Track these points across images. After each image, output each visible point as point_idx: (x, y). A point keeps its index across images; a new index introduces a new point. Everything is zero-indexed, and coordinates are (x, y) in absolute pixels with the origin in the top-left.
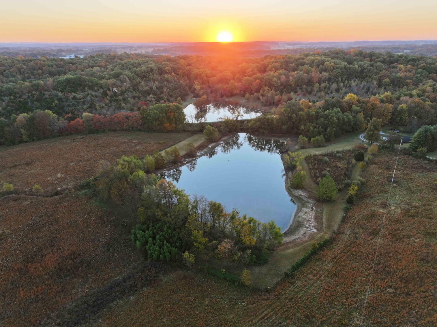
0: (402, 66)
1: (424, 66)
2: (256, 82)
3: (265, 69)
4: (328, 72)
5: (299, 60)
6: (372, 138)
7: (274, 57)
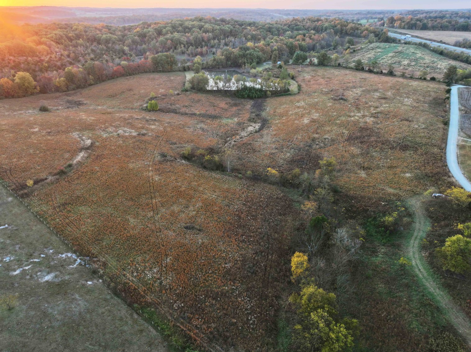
0: (249, 27)
1: (261, 27)
2: (169, 42)
3: (159, 33)
4: (211, 33)
5: (181, 25)
6: (275, 62)
7: (158, 23)
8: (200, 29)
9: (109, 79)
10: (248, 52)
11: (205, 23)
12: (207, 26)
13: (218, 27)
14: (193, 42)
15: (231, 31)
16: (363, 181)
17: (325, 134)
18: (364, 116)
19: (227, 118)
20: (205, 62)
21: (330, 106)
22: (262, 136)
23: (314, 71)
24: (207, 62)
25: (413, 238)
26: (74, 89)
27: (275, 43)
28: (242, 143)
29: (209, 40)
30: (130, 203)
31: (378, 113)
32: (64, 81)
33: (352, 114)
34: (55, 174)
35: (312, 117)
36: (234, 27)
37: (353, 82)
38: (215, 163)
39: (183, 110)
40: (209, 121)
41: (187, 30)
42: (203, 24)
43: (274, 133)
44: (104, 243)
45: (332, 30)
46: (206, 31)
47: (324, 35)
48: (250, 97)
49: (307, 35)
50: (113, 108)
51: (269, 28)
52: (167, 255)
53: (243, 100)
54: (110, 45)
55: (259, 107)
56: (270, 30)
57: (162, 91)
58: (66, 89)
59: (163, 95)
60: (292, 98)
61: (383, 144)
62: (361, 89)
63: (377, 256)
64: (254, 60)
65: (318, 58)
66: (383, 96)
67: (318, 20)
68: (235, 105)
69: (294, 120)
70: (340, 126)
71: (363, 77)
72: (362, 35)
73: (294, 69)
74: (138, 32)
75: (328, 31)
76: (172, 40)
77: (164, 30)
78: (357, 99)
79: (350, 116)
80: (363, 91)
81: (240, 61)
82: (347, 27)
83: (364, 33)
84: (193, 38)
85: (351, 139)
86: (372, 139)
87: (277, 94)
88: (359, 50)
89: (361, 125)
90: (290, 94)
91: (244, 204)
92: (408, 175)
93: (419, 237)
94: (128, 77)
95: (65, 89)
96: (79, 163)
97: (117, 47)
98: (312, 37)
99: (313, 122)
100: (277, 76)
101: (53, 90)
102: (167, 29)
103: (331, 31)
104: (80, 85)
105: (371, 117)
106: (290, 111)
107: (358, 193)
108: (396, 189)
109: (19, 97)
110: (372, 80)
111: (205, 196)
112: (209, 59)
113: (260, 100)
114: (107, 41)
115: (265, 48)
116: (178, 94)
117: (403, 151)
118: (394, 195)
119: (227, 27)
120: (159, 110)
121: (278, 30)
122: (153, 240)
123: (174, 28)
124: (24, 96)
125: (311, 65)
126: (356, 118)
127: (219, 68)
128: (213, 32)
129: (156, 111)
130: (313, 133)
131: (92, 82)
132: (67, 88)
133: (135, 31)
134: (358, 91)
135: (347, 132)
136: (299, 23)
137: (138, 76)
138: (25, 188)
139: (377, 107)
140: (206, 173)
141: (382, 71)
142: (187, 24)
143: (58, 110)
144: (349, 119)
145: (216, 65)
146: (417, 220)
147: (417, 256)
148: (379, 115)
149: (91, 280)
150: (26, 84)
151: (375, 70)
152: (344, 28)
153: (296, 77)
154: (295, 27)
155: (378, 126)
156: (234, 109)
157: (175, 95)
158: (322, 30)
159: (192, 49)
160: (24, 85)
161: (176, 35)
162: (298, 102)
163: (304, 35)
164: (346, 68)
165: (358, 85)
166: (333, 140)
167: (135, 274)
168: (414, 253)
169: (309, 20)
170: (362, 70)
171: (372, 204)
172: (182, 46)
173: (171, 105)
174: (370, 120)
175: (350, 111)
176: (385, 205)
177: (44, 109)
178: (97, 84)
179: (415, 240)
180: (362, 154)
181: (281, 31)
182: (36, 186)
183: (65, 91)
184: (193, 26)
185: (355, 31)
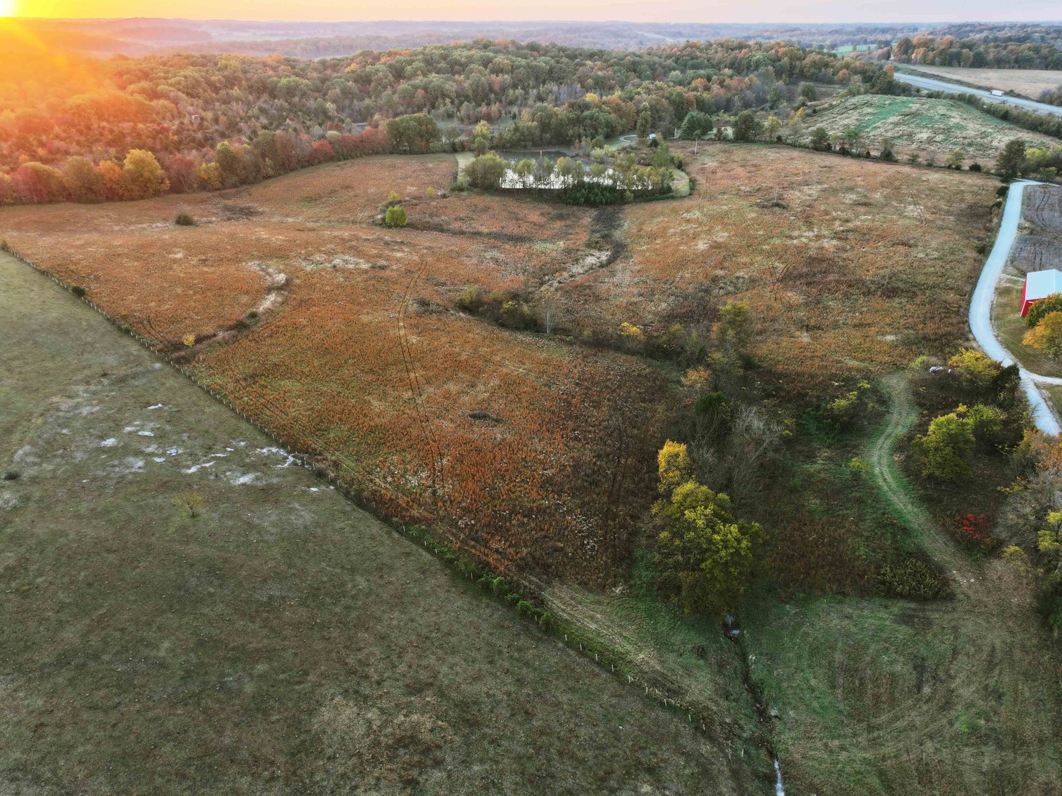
0: (589, 62)
1: (615, 62)
2: (420, 93)
3: (399, 74)
4: (508, 73)
5: (444, 57)
6: (644, 134)
7: (396, 54)
8: (485, 66)
9: (303, 167)
10: (586, 113)
11: (496, 52)
12: (500, 59)
13: (524, 62)
14: (470, 93)
15: (551, 71)
16: (804, 348)
17: (739, 269)
18: (818, 237)
19: (545, 241)
20: (496, 134)
21: (752, 219)
22: (613, 274)
23: (725, 151)
24: (500, 134)
25: (883, 437)
26: (234, 186)
27: (645, 95)
28: (574, 284)
29: (504, 89)
30: (370, 377)
31: (848, 231)
32: (216, 169)
33: (796, 233)
34: (231, 328)
35: (715, 239)
36: (558, 62)
37: (804, 174)
38: (522, 315)
39: (456, 226)
40: (507, 246)
41: (457, 67)
42: (491, 54)
43: (638, 268)
44: (332, 435)
45: (770, 68)
46: (498, 71)
47: (753, 78)
48: (590, 203)
49: (715, 77)
50: (317, 221)
51: (634, 63)
52: (441, 455)
53: (575, 208)
54: (296, 99)
55: (610, 222)
56: (635, 67)
57: (411, 189)
58: (220, 186)
59: (414, 198)
60: (675, 204)
61: (850, 286)
62: (819, 187)
63: (815, 463)
64: (600, 130)
65: (735, 125)
66: (864, 200)
67: (741, 47)
68: (560, 217)
69: (678, 245)
70: (769, 255)
71: (827, 163)
72: (836, 78)
73: (683, 147)
74: (353, 72)
75: (762, 70)
76: (425, 89)
77: (409, 68)
78: (808, 206)
79: (791, 238)
80: (824, 190)
81: (571, 132)
82: (804, 62)
83: (841, 72)
84: (471, 85)
85: (788, 279)
86: (831, 277)
87: (645, 197)
88: (825, 109)
89: (812, 253)
90: (673, 198)
91: (577, 384)
92: (890, 338)
93: (893, 435)
94: (341, 163)
95: (217, 184)
96: (269, 312)
97: (312, 104)
98: (725, 84)
99: (715, 247)
100: (647, 162)
101: (195, 186)
102: (415, 65)
103: (767, 70)
104: (247, 178)
105: (832, 239)
106: (670, 228)
107: (791, 368)
108: (863, 360)
109: (133, 199)
110: (846, 169)
111: (505, 370)
112: (505, 129)
113: (610, 209)
114: (290, 91)
115: (623, 104)
116: (444, 196)
117: (889, 297)
118: (858, 370)
119: (542, 62)
120: (408, 225)
121: (652, 67)
122: (414, 432)
123: (430, 64)
124: (142, 198)
125: (719, 139)
126: (804, 240)
127: (525, 147)
128: (512, 72)
129: (403, 227)
130: (715, 267)
131: (271, 172)
132: (222, 182)
133: (348, 69)
134: (814, 191)
135: (782, 266)
136: (698, 54)
137: (362, 161)
138: (180, 349)
139: (847, 221)
140: (506, 334)
141: (868, 153)
142: (456, 54)
143: (210, 222)
144: (789, 242)
145: (520, 140)
146: (895, 410)
147: (884, 461)
148: (850, 235)
149: (316, 485)
150: (146, 174)
151: (854, 151)
152: (798, 63)
153: (687, 164)
154: (690, 62)
155: (845, 255)
156: (558, 224)
157: (438, 197)
158: (748, 68)
159: (467, 106)
160: (142, 175)
161: (434, 78)
162: (688, 211)
163: (709, 79)
164: (794, 146)
165: (815, 179)
166: (753, 281)
167: (389, 479)
168: (880, 457)
169: (722, 45)
170: (828, 149)
171: (816, 385)
172: (448, 100)
173: (431, 215)
174: (830, 245)
175: (792, 228)
176: (839, 387)
177: (184, 221)
178: (280, 175)
179: (886, 439)
180: (806, 304)
181: (660, 70)
182: (198, 346)
183: (219, 189)
184: (470, 60)
185: (820, 70)
